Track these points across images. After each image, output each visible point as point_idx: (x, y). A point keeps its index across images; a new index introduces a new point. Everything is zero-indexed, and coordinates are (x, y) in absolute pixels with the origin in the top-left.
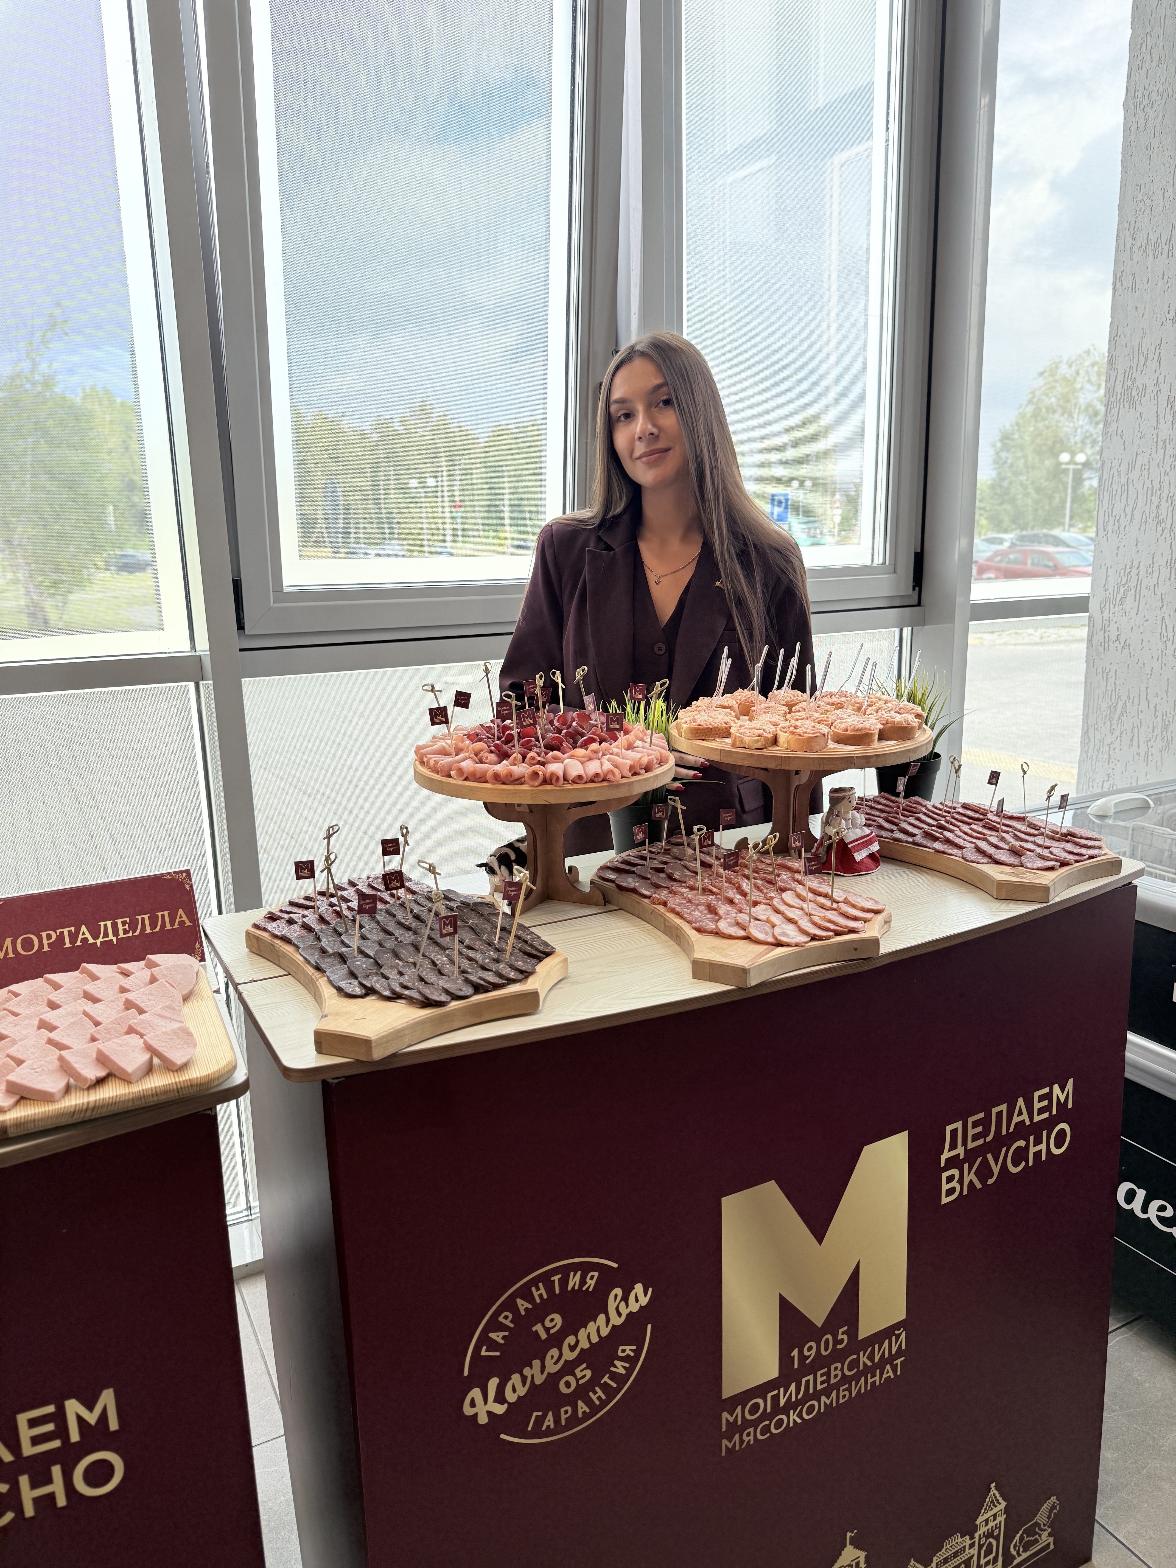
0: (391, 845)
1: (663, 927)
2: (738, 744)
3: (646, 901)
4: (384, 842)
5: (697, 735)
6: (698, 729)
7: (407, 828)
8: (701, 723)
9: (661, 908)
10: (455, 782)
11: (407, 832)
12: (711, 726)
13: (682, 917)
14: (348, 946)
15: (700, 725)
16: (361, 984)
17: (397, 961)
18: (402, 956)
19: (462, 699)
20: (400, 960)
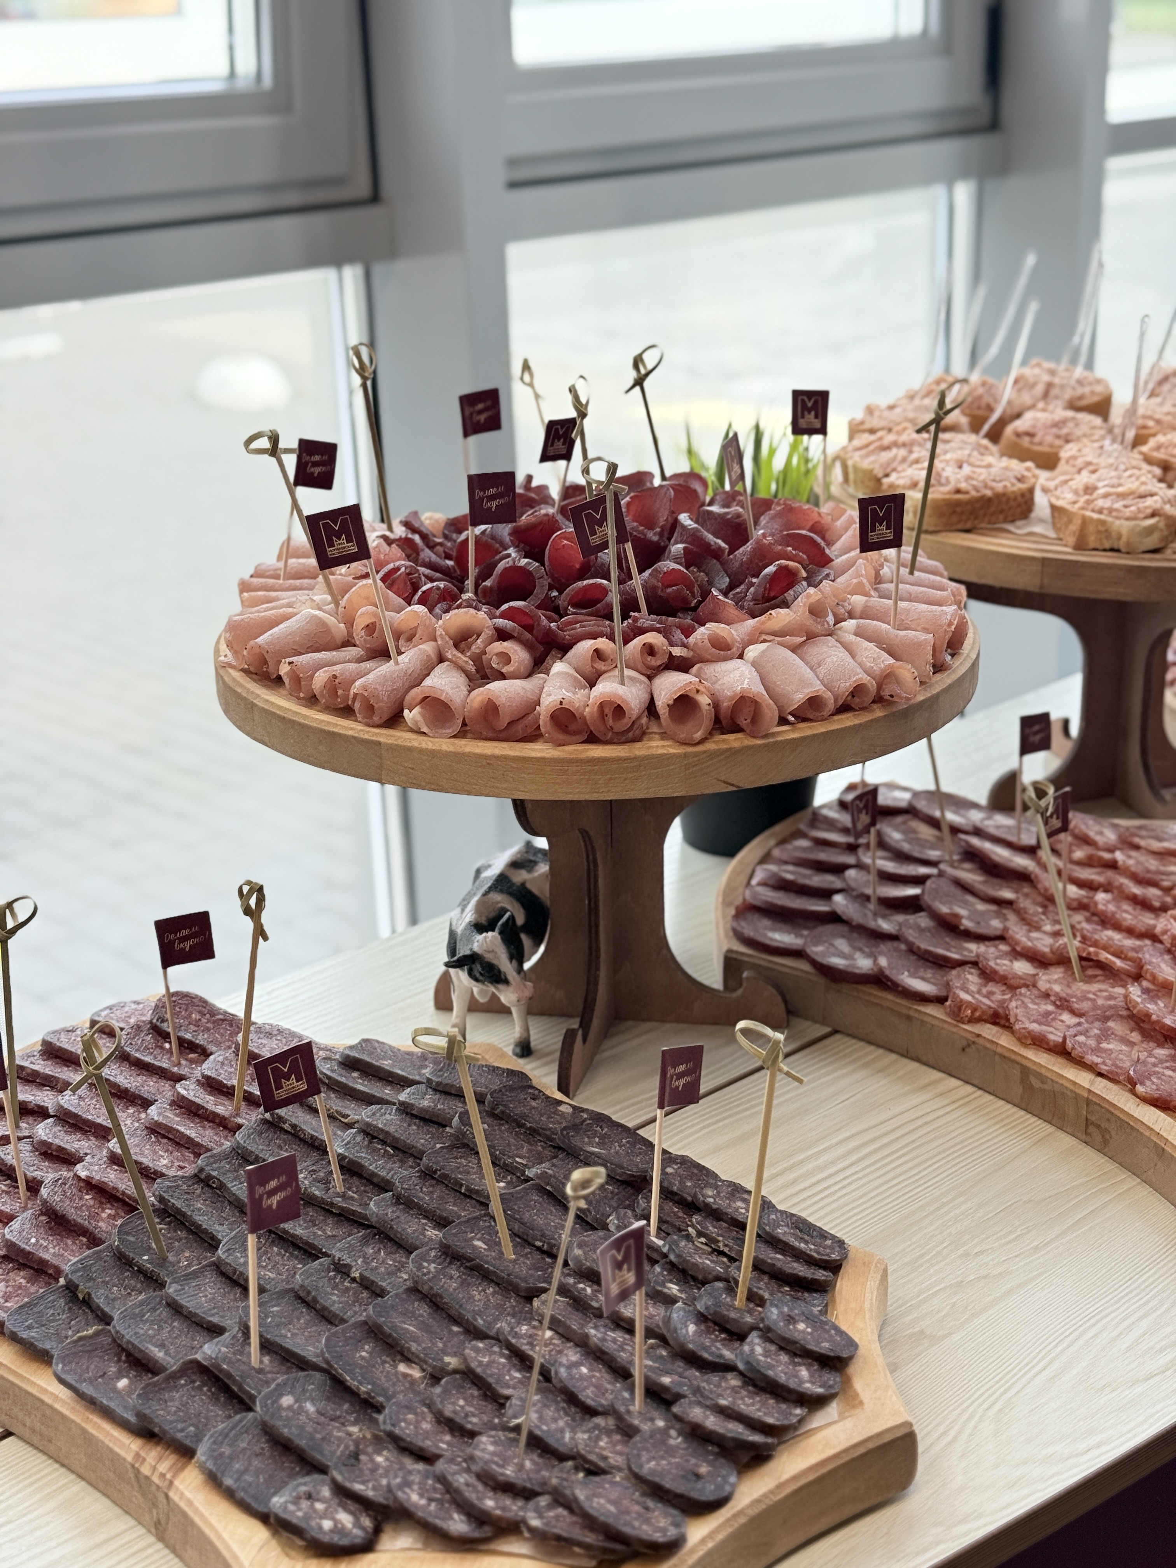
0: (185, 932)
1: (1017, 1090)
2: (1092, 541)
3: (931, 1010)
4: (165, 928)
5: (954, 519)
6: (958, 503)
7: (260, 889)
8: (963, 486)
9: (988, 1031)
10: (416, 741)
11: (261, 901)
12: (989, 493)
13: (1080, 1063)
14: (214, 1331)
15: (958, 491)
16: (344, 1494)
17: (402, 1368)
18: (414, 1347)
19: (315, 464)
20: (408, 1359)
